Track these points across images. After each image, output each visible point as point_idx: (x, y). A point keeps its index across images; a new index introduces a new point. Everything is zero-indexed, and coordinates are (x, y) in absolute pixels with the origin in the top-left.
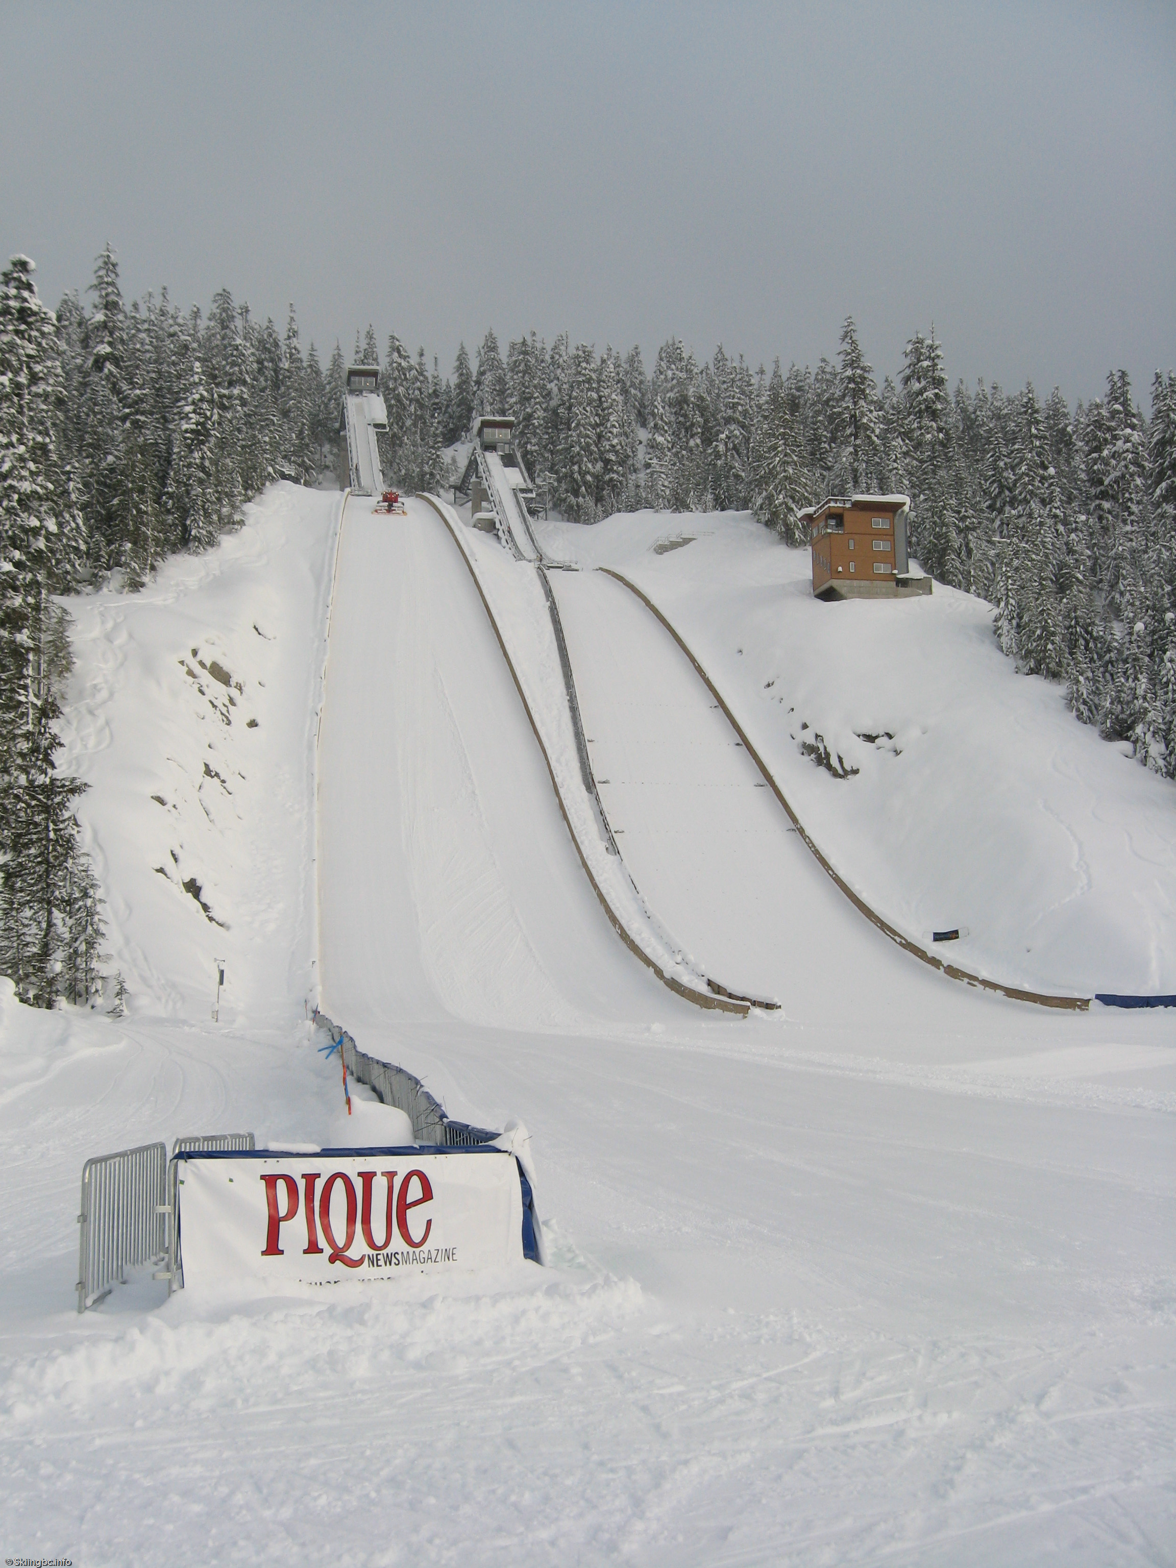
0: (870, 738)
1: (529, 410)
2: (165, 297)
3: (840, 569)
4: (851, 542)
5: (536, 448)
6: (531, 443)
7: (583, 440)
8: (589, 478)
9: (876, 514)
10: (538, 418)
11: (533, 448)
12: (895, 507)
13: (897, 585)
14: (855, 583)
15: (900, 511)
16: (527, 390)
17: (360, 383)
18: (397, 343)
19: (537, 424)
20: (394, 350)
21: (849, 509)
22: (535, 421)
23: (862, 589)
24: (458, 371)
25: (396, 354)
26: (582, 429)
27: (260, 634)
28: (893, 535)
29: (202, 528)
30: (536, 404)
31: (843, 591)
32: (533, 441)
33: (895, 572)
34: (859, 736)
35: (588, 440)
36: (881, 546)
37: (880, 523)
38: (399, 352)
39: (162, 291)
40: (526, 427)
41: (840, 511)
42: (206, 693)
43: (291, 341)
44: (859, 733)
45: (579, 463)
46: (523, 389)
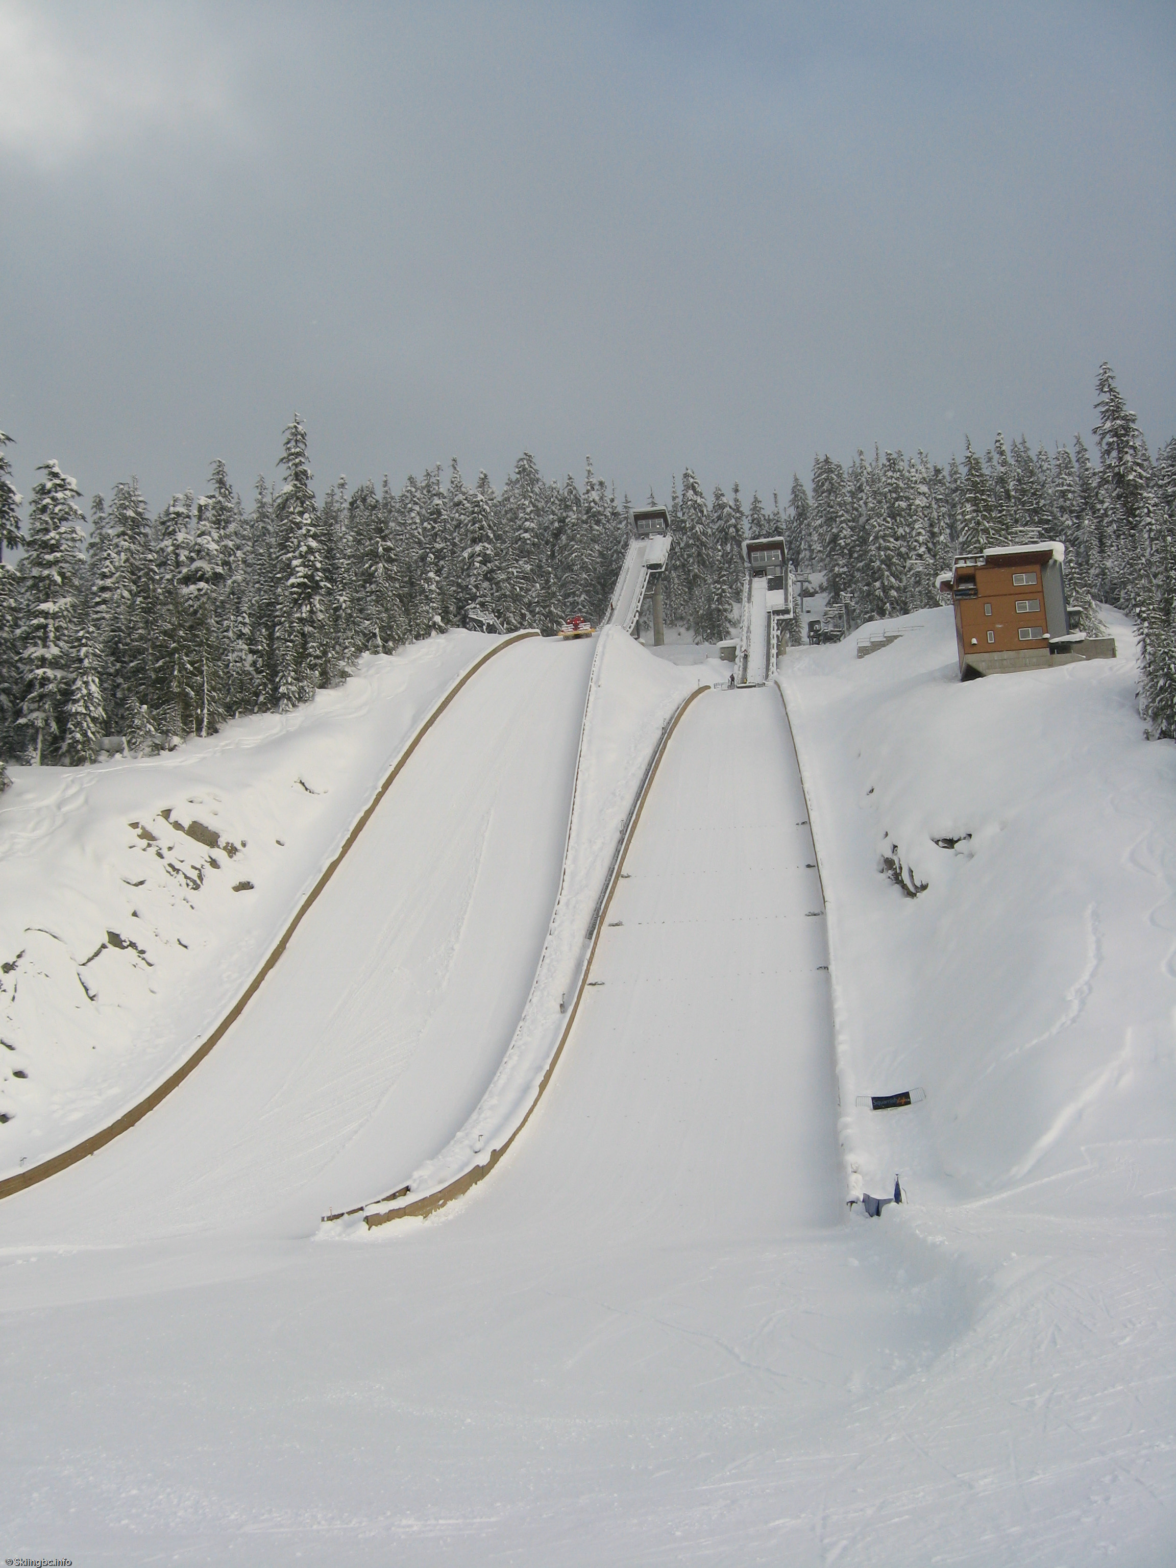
0: (950, 843)
1: (834, 530)
2: (455, 468)
3: (974, 641)
4: (988, 607)
5: (845, 569)
6: (838, 565)
7: (882, 553)
8: (893, 593)
9: (1018, 569)
10: (845, 537)
11: (841, 570)
12: (1044, 558)
13: (1052, 652)
14: (996, 656)
15: (1051, 562)
16: (832, 510)
17: (648, 526)
18: (692, 480)
19: (843, 544)
20: (688, 488)
21: (982, 568)
22: (841, 541)
23: (1005, 662)
24: (793, 504)
25: (691, 492)
26: (882, 542)
27: (307, 789)
28: (1043, 592)
29: (291, 684)
30: (841, 522)
31: (980, 667)
32: (841, 562)
33: (1047, 636)
34: (937, 842)
35: (889, 552)
36: (1026, 606)
37: (1023, 579)
38: (694, 489)
39: (452, 463)
40: (833, 549)
41: (971, 571)
42: (164, 856)
43: (589, 495)
44: (937, 837)
45: (881, 578)
46: (828, 509)
